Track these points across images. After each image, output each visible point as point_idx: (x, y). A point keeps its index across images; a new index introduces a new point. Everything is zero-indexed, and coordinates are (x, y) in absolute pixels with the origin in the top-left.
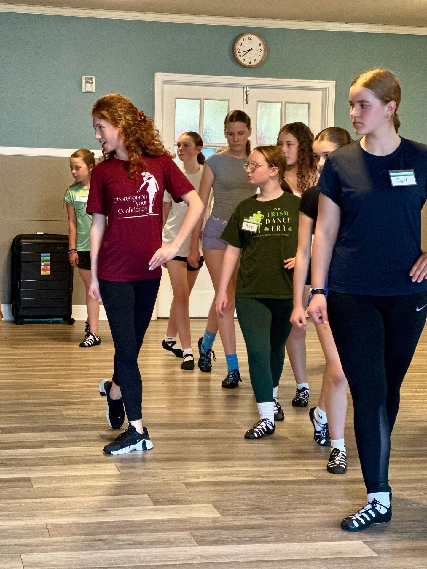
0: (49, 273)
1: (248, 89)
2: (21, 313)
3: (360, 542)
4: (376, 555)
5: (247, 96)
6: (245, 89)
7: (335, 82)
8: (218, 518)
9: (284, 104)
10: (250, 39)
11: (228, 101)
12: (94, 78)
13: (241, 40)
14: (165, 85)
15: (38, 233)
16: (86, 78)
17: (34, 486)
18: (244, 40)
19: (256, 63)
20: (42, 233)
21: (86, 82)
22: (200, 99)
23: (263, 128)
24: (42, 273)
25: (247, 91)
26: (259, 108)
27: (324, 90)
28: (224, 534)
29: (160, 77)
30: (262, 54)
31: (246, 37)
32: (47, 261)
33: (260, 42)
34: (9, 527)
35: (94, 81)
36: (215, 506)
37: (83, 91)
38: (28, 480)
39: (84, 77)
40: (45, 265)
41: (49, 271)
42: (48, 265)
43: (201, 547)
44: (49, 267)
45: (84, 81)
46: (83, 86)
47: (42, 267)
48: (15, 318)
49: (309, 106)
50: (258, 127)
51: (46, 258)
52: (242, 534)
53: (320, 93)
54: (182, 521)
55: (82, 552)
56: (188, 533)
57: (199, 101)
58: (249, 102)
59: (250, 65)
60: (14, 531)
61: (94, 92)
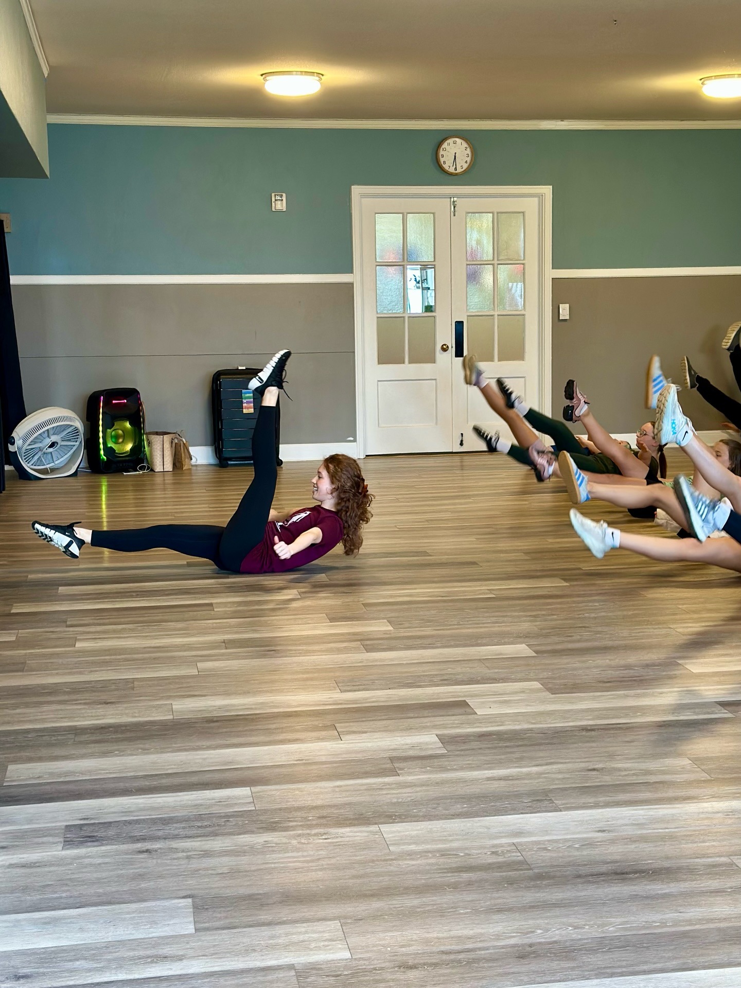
0: (252, 411)
1: (455, 199)
2: (226, 455)
3: (524, 646)
4: (536, 655)
5: (454, 207)
6: (452, 200)
7: (551, 187)
8: (391, 631)
9: (496, 214)
10: (455, 143)
11: (434, 213)
12: (284, 195)
13: (445, 145)
14: (363, 199)
15: (240, 368)
16: (275, 195)
17: (215, 610)
18: (449, 144)
19: (463, 170)
20: (244, 368)
21: (276, 200)
22: (403, 213)
23: (474, 243)
24: (245, 411)
25: (454, 202)
26: (468, 220)
27: (541, 197)
28: (393, 643)
29: (356, 190)
30: (469, 159)
31: (451, 141)
32: (249, 398)
33: (466, 146)
34: (188, 643)
35: (284, 198)
36: (389, 622)
37: (273, 210)
38: (211, 605)
39: (273, 194)
40: (247, 402)
41: (251, 408)
42: (250, 402)
43: (369, 654)
44: (252, 405)
45: (273, 200)
46: (273, 204)
47: (245, 405)
48: (220, 461)
49: (524, 215)
50: (468, 240)
51: (248, 395)
52: (410, 642)
53: (536, 199)
54: (354, 634)
55: (255, 660)
56: (359, 643)
57: (401, 215)
58: (456, 213)
59: (456, 172)
60: (193, 646)
61: (285, 210)
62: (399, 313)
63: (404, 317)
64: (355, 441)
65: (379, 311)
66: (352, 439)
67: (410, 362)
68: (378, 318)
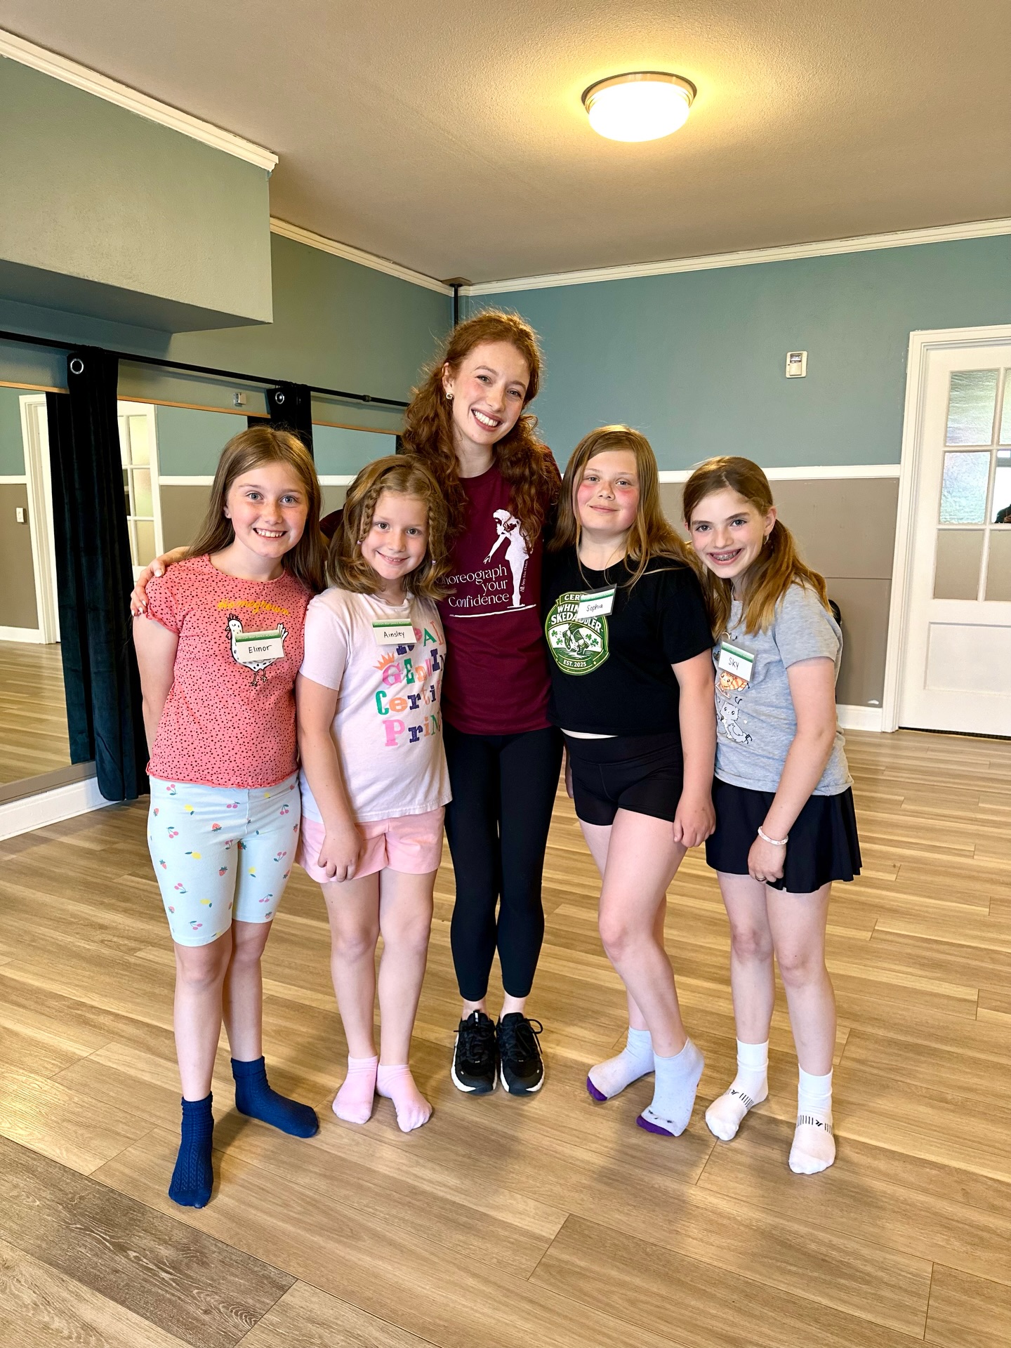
12: (804, 353)
14: (929, 352)
16: (792, 356)
21: (791, 362)
22: (998, 370)
29: (918, 338)
35: (804, 358)
37: (787, 376)
39: (789, 354)
46: (788, 367)
57: (996, 373)
61: (804, 375)
62: (976, 524)
63: (983, 530)
64: (880, 706)
65: (942, 520)
66: (877, 703)
67: (987, 598)
68: (939, 530)
